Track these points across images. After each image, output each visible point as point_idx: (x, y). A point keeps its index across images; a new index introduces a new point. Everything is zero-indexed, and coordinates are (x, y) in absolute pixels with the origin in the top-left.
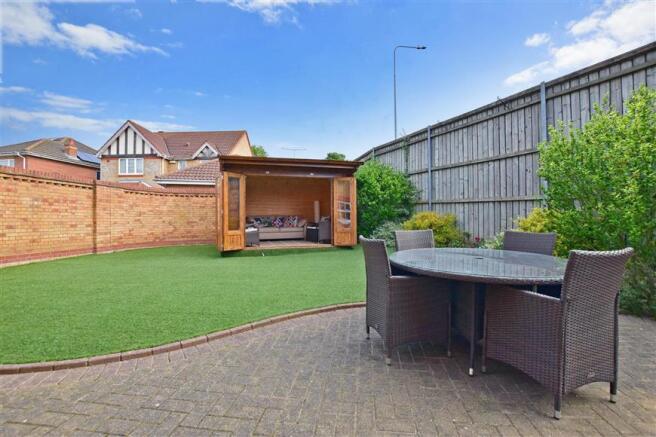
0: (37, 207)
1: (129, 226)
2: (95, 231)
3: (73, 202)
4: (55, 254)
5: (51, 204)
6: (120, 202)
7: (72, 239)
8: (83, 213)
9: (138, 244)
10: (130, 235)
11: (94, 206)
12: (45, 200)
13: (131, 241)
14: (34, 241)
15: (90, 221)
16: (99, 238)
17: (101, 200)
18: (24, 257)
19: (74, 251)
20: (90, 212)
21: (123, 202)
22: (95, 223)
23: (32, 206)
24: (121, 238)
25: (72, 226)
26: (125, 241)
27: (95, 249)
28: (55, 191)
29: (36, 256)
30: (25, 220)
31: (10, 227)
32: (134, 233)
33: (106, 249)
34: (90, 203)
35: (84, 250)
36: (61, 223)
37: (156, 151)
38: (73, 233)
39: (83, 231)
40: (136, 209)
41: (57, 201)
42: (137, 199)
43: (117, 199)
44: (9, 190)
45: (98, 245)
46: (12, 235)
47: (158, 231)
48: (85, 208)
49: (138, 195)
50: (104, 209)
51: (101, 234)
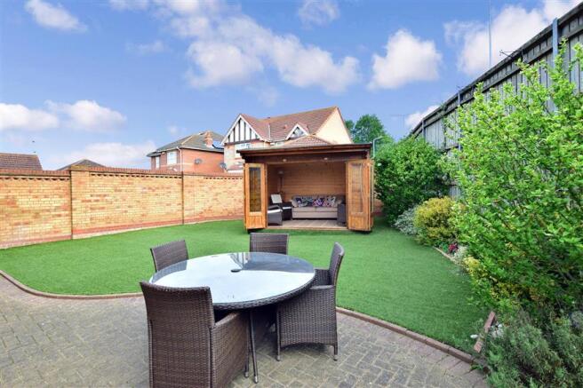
0: (146, 193)
1: (208, 204)
2: (183, 208)
3: (168, 188)
4: (157, 223)
5: (154, 191)
6: (201, 186)
7: (168, 213)
8: (175, 196)
9: (216, 217)
10: (209, 210)
11: (183, 190)
12: (150, 188)
13: (210, 216)
14: (143, 215)
15: (180, 201)
16: (186, 213)
17: (187, 186)
18: (137, 226)
19: (170, 222)
20: (179, 195)
21: (203, 186)
22: (183, 202)
23: (142, 193)
24: (202, 213)
25: (168, 205)
26: (206, 215)
27: (183, 221)
28: (156, 182)
29: (145, 225)
30: (139, 202)
31: (129, 207)
32: (213, 208)
33: (191, 221)
34: (180, 188)
35: (175, 221)
36: (161, 203)
37: (259, 137)
38: (168, 209)
39: (175, 208)
40: (214, 191)
41: (158, 188)
42: (215, 182)
43: (198, 184)
44: (129, 184)
45: (185, 218)
46: (131, 211)
47: (231, 207)
48: (176, 192)
49: (216, 180)
50: (189, 192)
51: (187, 210)
